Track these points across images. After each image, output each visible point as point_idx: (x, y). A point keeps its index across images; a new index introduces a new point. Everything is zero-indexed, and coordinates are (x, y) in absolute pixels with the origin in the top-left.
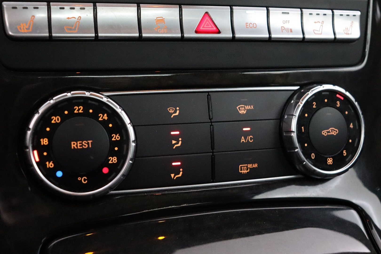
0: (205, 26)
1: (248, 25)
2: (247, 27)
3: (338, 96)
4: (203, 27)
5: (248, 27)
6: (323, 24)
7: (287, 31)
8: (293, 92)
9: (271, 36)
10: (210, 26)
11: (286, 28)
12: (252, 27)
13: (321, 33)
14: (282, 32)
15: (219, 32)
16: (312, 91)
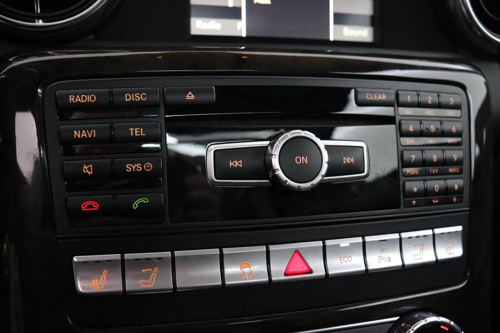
0: (295, 267)
1: (342, 260)
2: (341, 262)
3: (442, 327)
4: (293, 268)
5: (343, 262)
6: (423, 246)
7: (385, 261)
8: (392, 324)
9: (368, 269)
10: (301, 266)
11: (384, 258)
12: (347, 261)
13: (421, 258)
14: (380, 262)
15: (311, 272)
16: (414, 327)
